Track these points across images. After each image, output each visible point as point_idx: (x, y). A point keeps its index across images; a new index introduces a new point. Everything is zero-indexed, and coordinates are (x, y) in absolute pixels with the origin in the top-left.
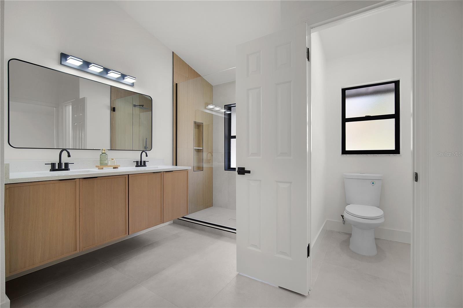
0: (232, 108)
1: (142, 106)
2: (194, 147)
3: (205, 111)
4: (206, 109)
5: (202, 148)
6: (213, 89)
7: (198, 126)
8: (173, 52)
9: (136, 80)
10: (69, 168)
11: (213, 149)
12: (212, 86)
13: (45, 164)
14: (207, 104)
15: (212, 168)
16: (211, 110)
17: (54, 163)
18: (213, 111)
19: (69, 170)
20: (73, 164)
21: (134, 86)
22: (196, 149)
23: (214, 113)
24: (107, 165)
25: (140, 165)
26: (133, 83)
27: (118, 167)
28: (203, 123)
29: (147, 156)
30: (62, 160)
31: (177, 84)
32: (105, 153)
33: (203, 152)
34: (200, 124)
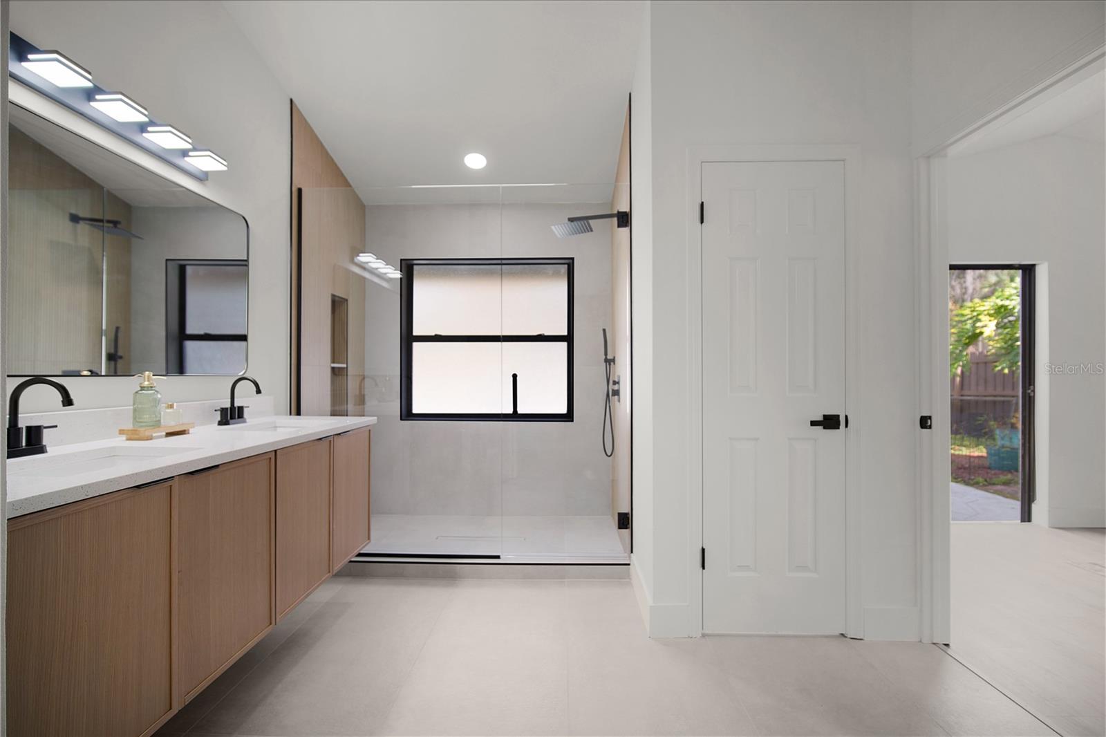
0: (414, 266)
3: (351, 269)
4: (352, 261)
5: (345, 366)
6: (365, 213)
7: (338, 305)
8: (291, 100)
9: (226, 166)
10: (44, 444)
11: (364, 367)
12: (364, 206)
14: (356, 252)
16: (362, 266)
18: (364, 269)
19: (47, 452)
20: (56, 426)
21: (207, 180)
22: (333, 368)
23: (367, 275)
24: (157, 424)
25: (231, 418)
26: (206, 173)
27: (188, 430)
28: (347, 300)
29: (259, 391)
30: (19, 415)
31: (300, 191)
32: (151, 387)
33: (347, 375)
34: (341, 302)
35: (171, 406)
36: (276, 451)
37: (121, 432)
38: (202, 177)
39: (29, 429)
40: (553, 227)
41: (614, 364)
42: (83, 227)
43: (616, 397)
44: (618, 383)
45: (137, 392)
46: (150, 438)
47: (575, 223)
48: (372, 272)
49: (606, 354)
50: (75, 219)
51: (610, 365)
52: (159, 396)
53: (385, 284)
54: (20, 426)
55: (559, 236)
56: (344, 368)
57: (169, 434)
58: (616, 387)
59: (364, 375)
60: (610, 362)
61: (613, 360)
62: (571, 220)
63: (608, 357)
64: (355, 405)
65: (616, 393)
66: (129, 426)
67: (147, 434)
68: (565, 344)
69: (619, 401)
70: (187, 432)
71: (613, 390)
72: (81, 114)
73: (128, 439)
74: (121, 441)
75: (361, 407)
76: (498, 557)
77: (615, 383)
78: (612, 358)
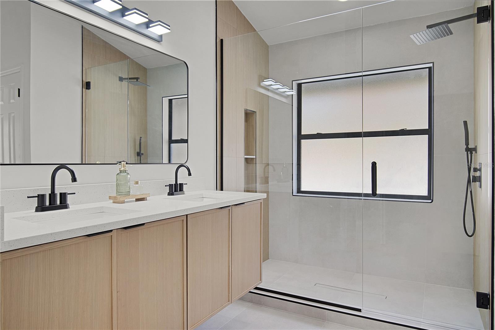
0: (302, 84)
1: (136, 80)
2: (244, 155)
3: (258, 91)
5: (255, 157)
6: (268, 51)
7: (249, 115)
9: (169, 30)
10: (68, 203)
11: (268, 158)
12: (268, 47)
13: (28, 197)
14: (262, 78)
15: (268, 192)
16: (266, 88)
17: (44, 195)
18: (268, 90)
19: (69, 208)
20: (75, 193)
21: (162, 41)
22: (246, 159)
23: (270, 94)
24: (128, 194)
25: (175, 191)
26: (161, 36)
27: (146, 198)
28: (256, 112)
29: (190, 174)
30: (56, 187)
31: (222, 40)
32: (125, 171)
33: (256, 163)
34: (251, 113)
35: (137, 183)
36: (187, 215)
37: (110, 198)
38: (159, 40)
39: (61, 194)
40: (412, 36)
41: (476, 153)
42: (125, 83)
43: (478, 183)
44: (480, 170)
45: (118, 174)
46: (123, 202)
47: (433, 28)
48: (274, 91)
49: (467, 143)
50: (121, 79)
51: (471, 153)
52: (129, 176)
53: (284, 100)
54: (56, 193)
55: (418, 44)
56: (254, 158)
57: (137, 200)
58: (478, 174)
59: (268, 163)
60: (471, 151)
61: (475, 149)
62: (429, 27)
63: (470, 147)
64: (260, 184)
65: (478, 179)
66: (114, 194)
67: (122, 199)
68: (426, 137)
69: (481, 187)
70: (145, 199)
71: (474, 177)
72: (90, 11)
73: (114, 202)
74: (109, 204)
75: (266, 185)
76: (359, 310)
77: (475, 170)
78: (473, 147)
